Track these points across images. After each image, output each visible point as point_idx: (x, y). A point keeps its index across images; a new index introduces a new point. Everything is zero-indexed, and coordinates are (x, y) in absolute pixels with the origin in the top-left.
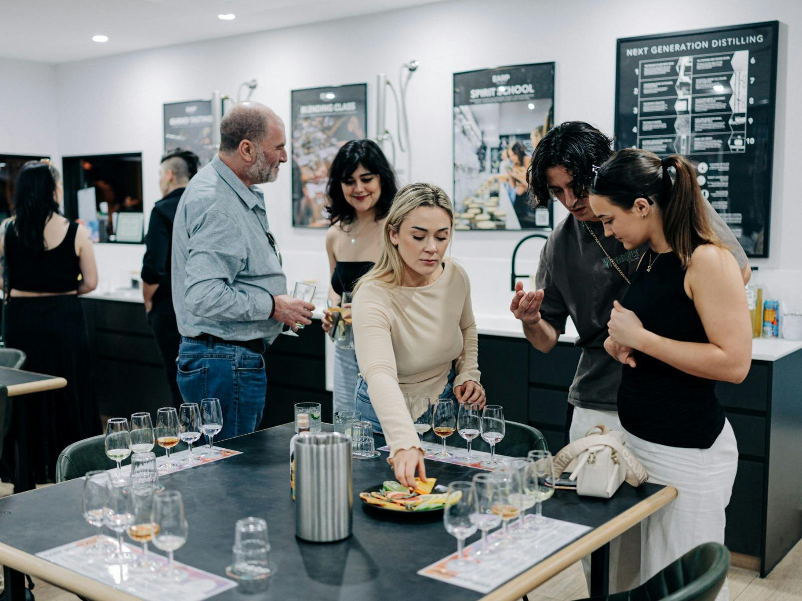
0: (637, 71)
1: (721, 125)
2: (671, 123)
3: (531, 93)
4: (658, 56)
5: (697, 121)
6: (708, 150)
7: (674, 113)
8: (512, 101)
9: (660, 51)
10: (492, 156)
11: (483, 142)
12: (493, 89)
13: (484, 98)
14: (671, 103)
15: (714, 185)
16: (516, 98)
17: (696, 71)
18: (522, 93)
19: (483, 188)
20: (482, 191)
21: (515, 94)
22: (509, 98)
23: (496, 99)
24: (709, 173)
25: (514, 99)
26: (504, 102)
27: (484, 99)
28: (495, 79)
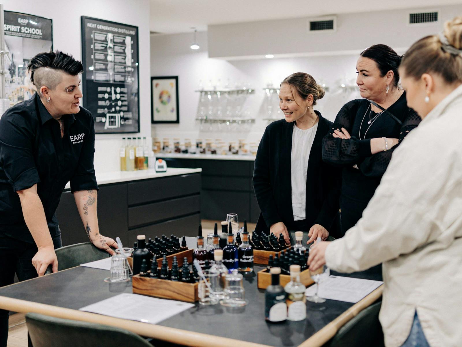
0: (92, 36)
1: (123, 70)
2: (106, 65)
3: (41, 35)
4: (100, 30)
5: (116, 67)
6: (120, 82)
7: (107, 61)
8: (30, 38)
9: (100, 28)
10: (19, 73)
11: (13, 62)
12: (19, 27)
13: (12, 31)
14: (106, 55)
15: (123, 99)
16: (33, 36)
17: (114, 42)
18: (35, 34)
19: (14, 94)
20: (13, 96)
21: (32, 34)
22: (29, 36)
23: (20, 34)
24: (121, 93)
25: (31, 37)
26: (25, 37)
27: (12, 33)
28: (20, 20)
